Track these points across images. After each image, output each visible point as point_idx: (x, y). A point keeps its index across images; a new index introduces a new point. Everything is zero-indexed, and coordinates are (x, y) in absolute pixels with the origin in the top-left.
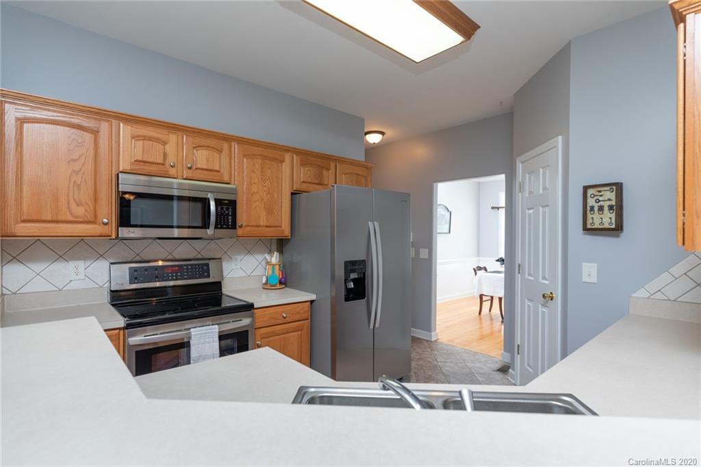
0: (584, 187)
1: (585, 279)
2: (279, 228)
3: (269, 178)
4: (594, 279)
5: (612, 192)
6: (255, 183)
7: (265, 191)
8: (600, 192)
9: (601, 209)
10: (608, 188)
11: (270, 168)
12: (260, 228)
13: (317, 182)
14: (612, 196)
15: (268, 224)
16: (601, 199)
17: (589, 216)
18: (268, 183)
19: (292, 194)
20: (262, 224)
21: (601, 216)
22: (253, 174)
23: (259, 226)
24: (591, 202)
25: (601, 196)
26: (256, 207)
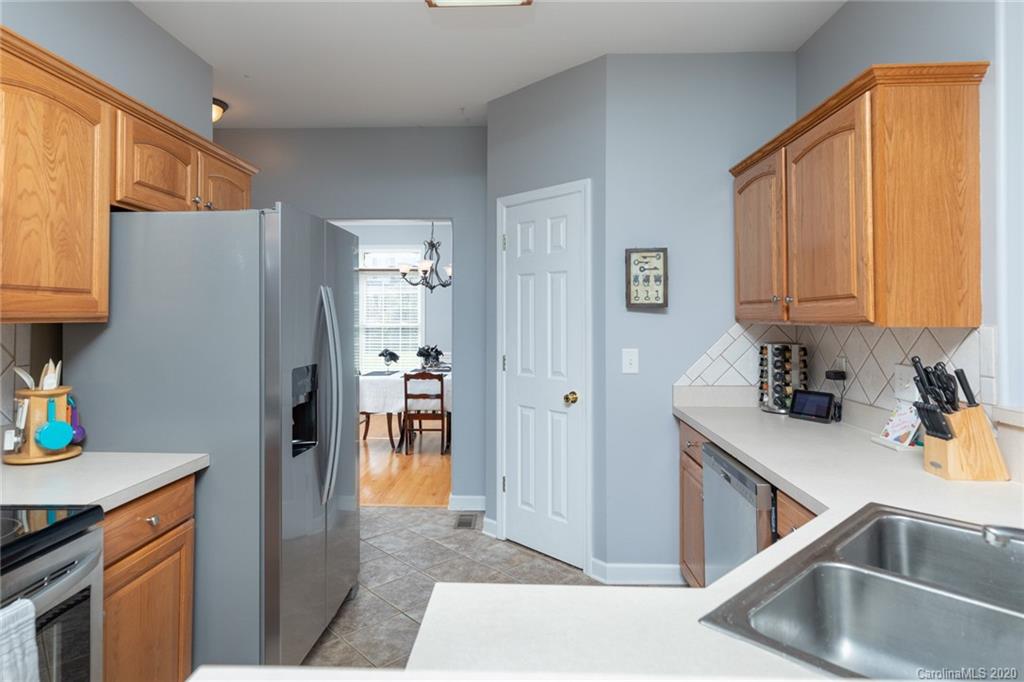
0: (627, 251)
1: (626, 369)
2: (84, 296)
3: (64, 156)
4: (635, 369)
5: (659, 258)
6: (28, 167)
7: (53, 192)
8: (645, 257)
9: (647, 279)
10: (654, 254)
11: (65, 132)
12: (39, 293)
13: (165, 188)
14: (659, 264)
15: (61, 285)
16: (646, 266)
17: (633, 288)
18: (59, 172)
19: (114, 209)
20: (44, 284)
21: (647, 288)
22: (21, 136)
23: (37, 289)
24: (635, 270)
25: (647, 263)
26: (28, 235)
